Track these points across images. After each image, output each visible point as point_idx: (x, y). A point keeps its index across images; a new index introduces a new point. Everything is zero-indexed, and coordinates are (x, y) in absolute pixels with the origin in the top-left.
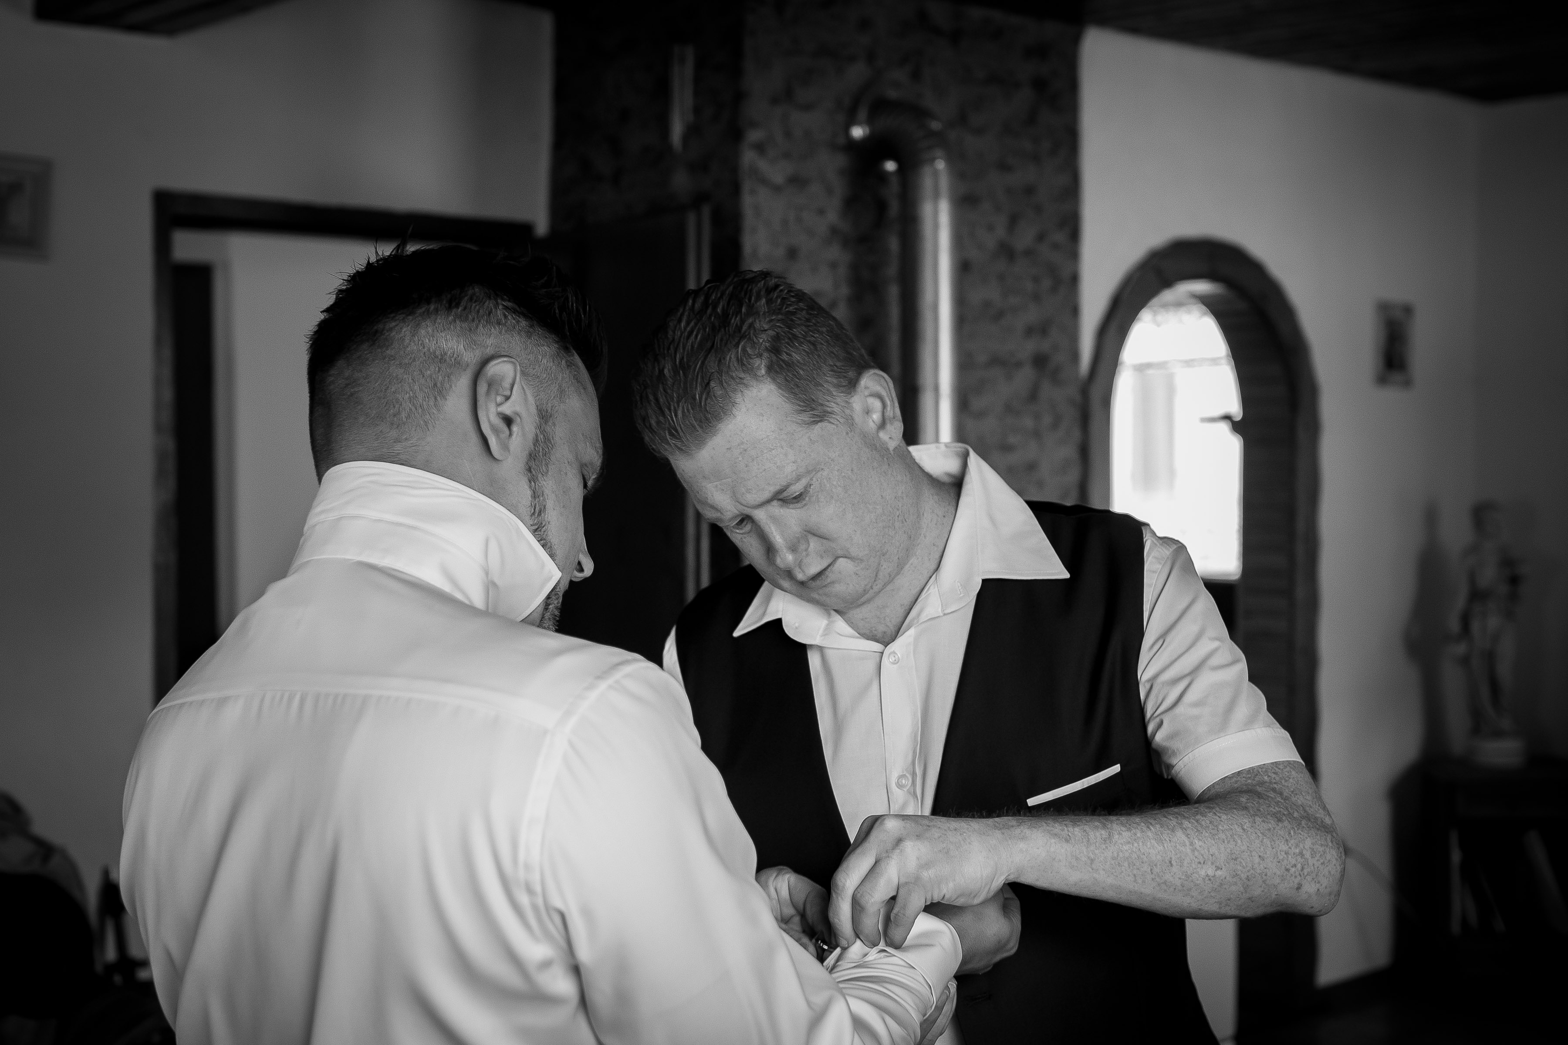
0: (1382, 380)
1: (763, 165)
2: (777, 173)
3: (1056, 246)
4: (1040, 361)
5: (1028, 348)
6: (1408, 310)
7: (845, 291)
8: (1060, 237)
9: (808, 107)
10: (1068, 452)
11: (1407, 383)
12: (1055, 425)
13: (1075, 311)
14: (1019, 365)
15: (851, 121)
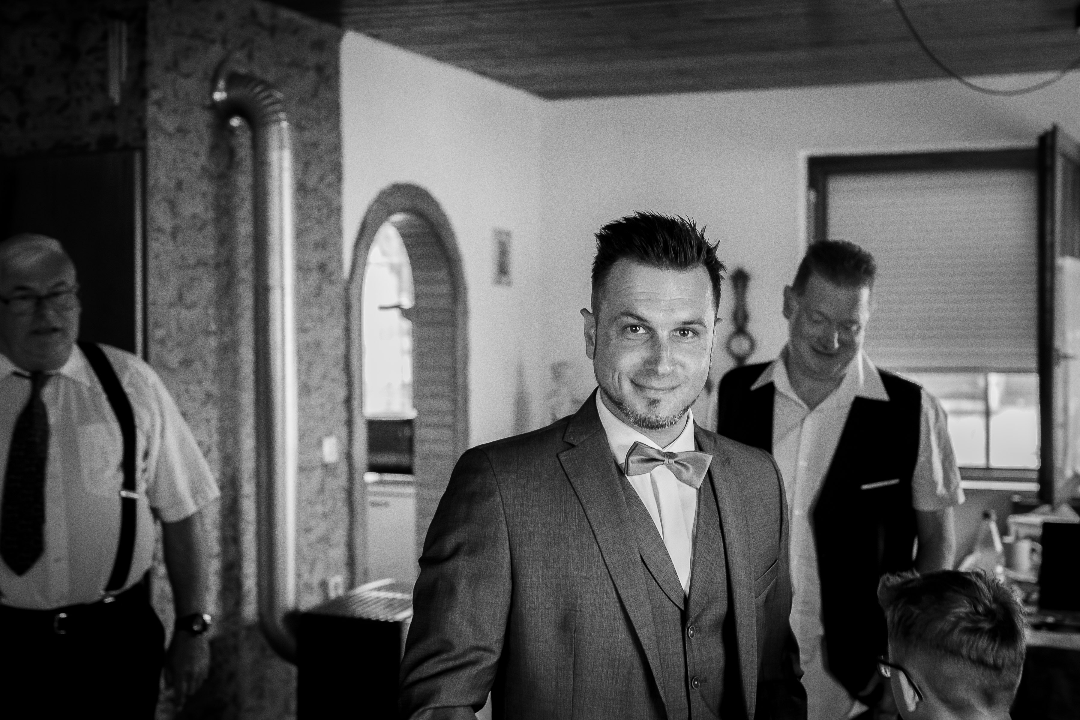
0: (498, 282)
1: (161, 117)
2: (170, 124)
3: (330, 186)
4: (322, 267)
5: (315, 258)
6: (508, 234)
7: (211, 214)
8: (331, 179)
9: (187, 76)
10: (338, 332)
11: (509, 284)
12: (331, 314)
13: (339, 232)
14: (310, 270)
15: (214, 88)
